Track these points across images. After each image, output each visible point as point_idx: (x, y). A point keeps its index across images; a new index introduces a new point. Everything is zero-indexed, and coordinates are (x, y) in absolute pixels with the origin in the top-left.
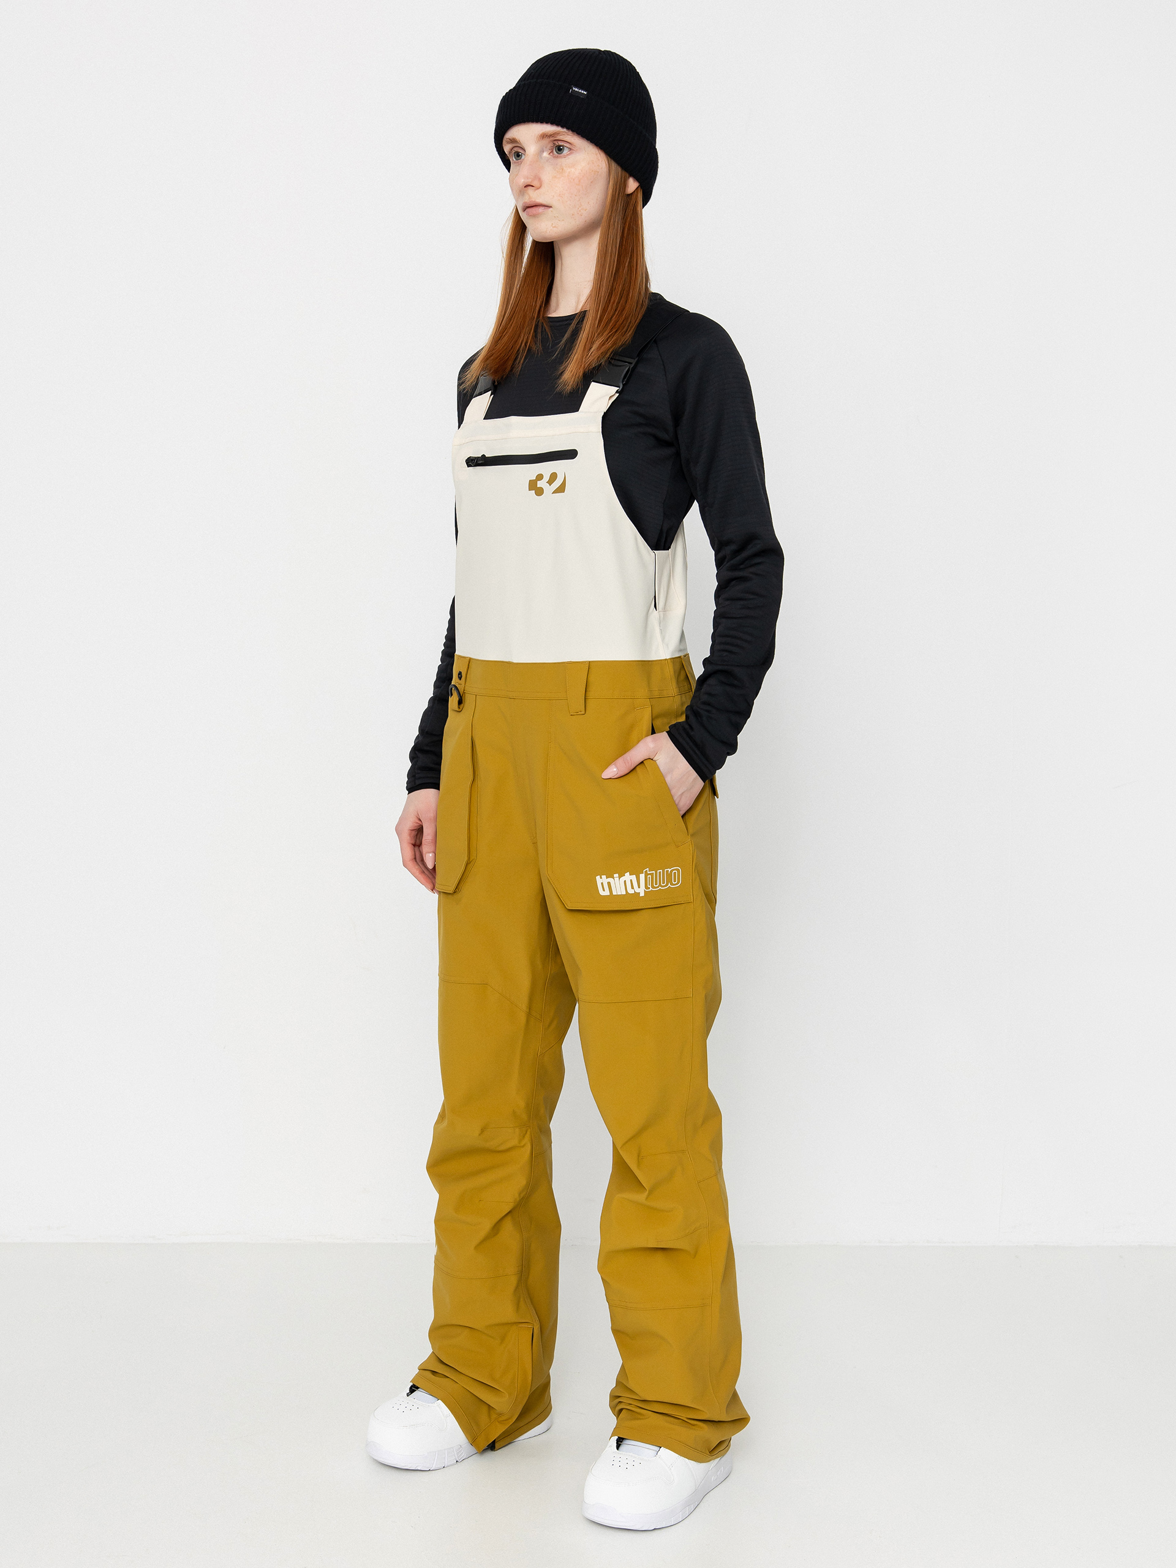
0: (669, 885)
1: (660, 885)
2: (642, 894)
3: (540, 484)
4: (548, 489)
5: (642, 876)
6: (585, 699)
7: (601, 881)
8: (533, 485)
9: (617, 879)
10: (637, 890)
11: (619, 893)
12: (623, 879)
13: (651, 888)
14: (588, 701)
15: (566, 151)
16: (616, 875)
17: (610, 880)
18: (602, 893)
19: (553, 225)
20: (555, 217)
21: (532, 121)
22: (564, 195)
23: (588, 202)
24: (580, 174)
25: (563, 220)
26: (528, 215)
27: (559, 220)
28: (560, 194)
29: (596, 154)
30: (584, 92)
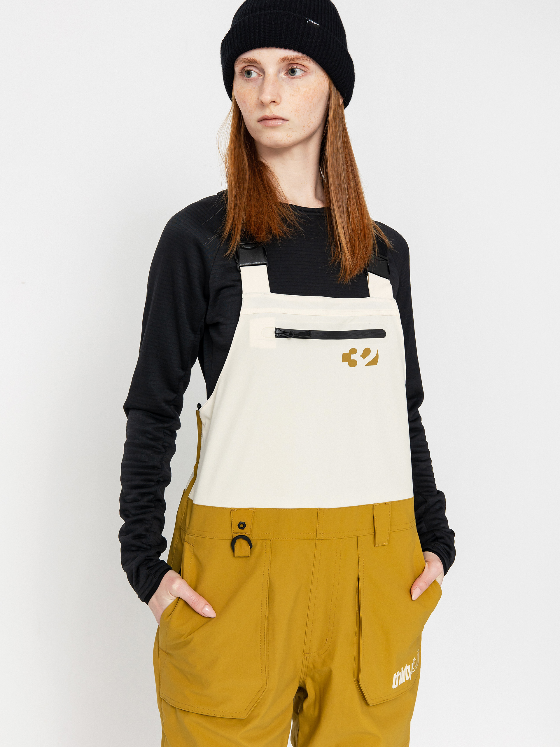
2: (411, 678)
3: (353, 357)
4: (362, 362)
6: (390, 532)
7: (396, 677)
8: (346, 358)
9: (402, 672)
12: (404, 670)
15: (298, 73)
17: (400, 674)
18: (394, 687)
19: (288, 135)
20: (290, 129)
21: (277, 47)
22: (300, 111)
23: (315, 117)
24: (313, 93)
25: (296, 131)
26: (265, 126)
27: (293, 131)
28: (296, 110)
29: (323, 77)
30: (317, 24)
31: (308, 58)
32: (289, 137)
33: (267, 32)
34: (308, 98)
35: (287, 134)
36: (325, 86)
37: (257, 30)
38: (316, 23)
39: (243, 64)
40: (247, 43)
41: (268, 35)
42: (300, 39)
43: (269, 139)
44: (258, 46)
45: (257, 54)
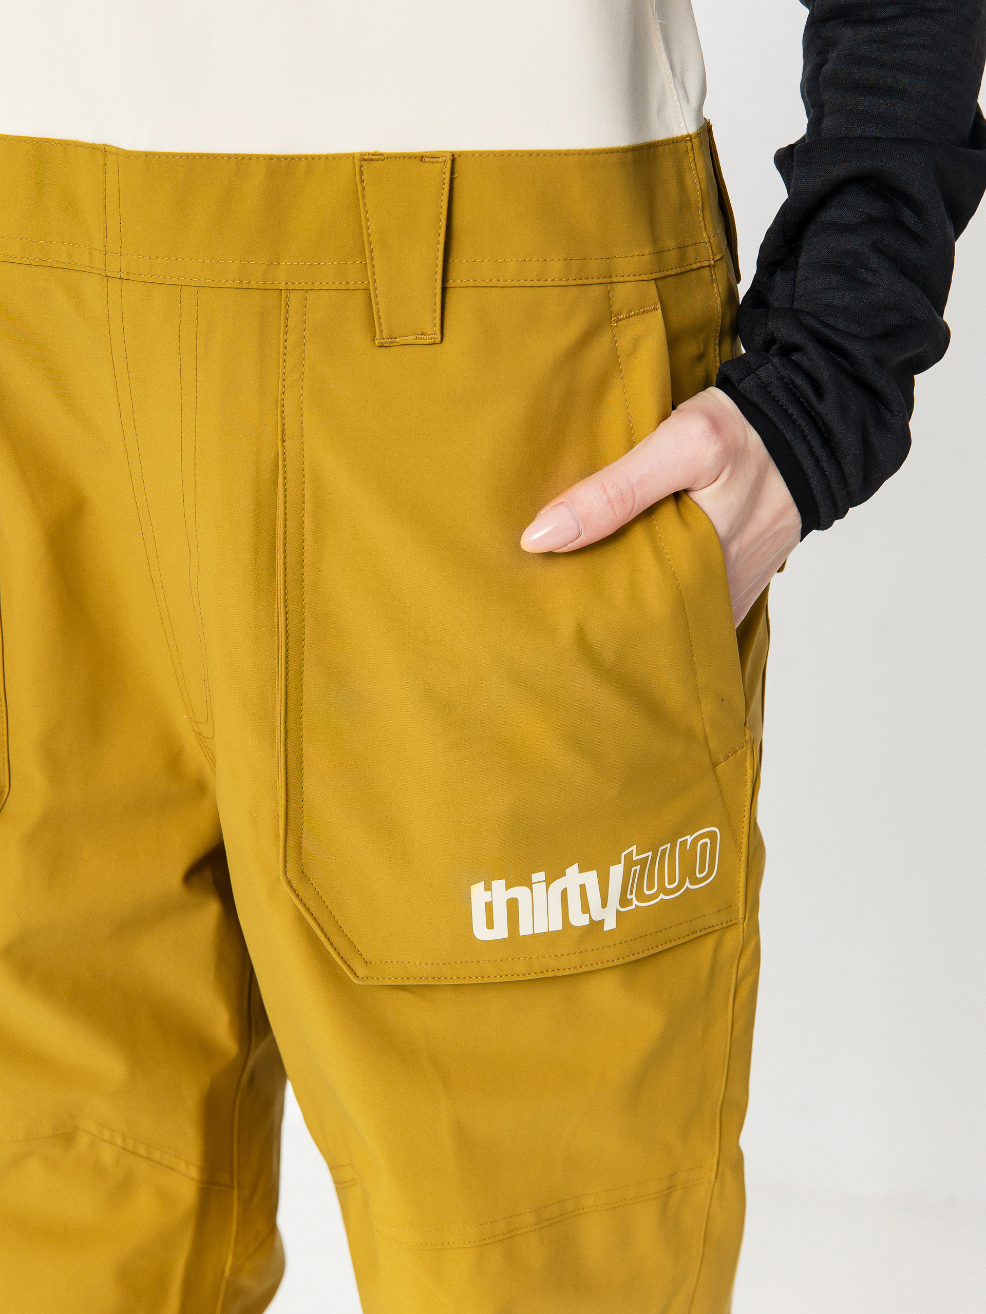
0: (687, 884)
1: (662, 889)
2: (610, 924)
5: (616, 873)
6: (444, 289)
7: (487, 897)
9: (539, 889)
10: (597, 912)
11: (541, 928)
12: (557, 886)
13: (635, 902)
14: (452, 296)
16: (538, 876)
17: (520, 892)
18: (481, 932)
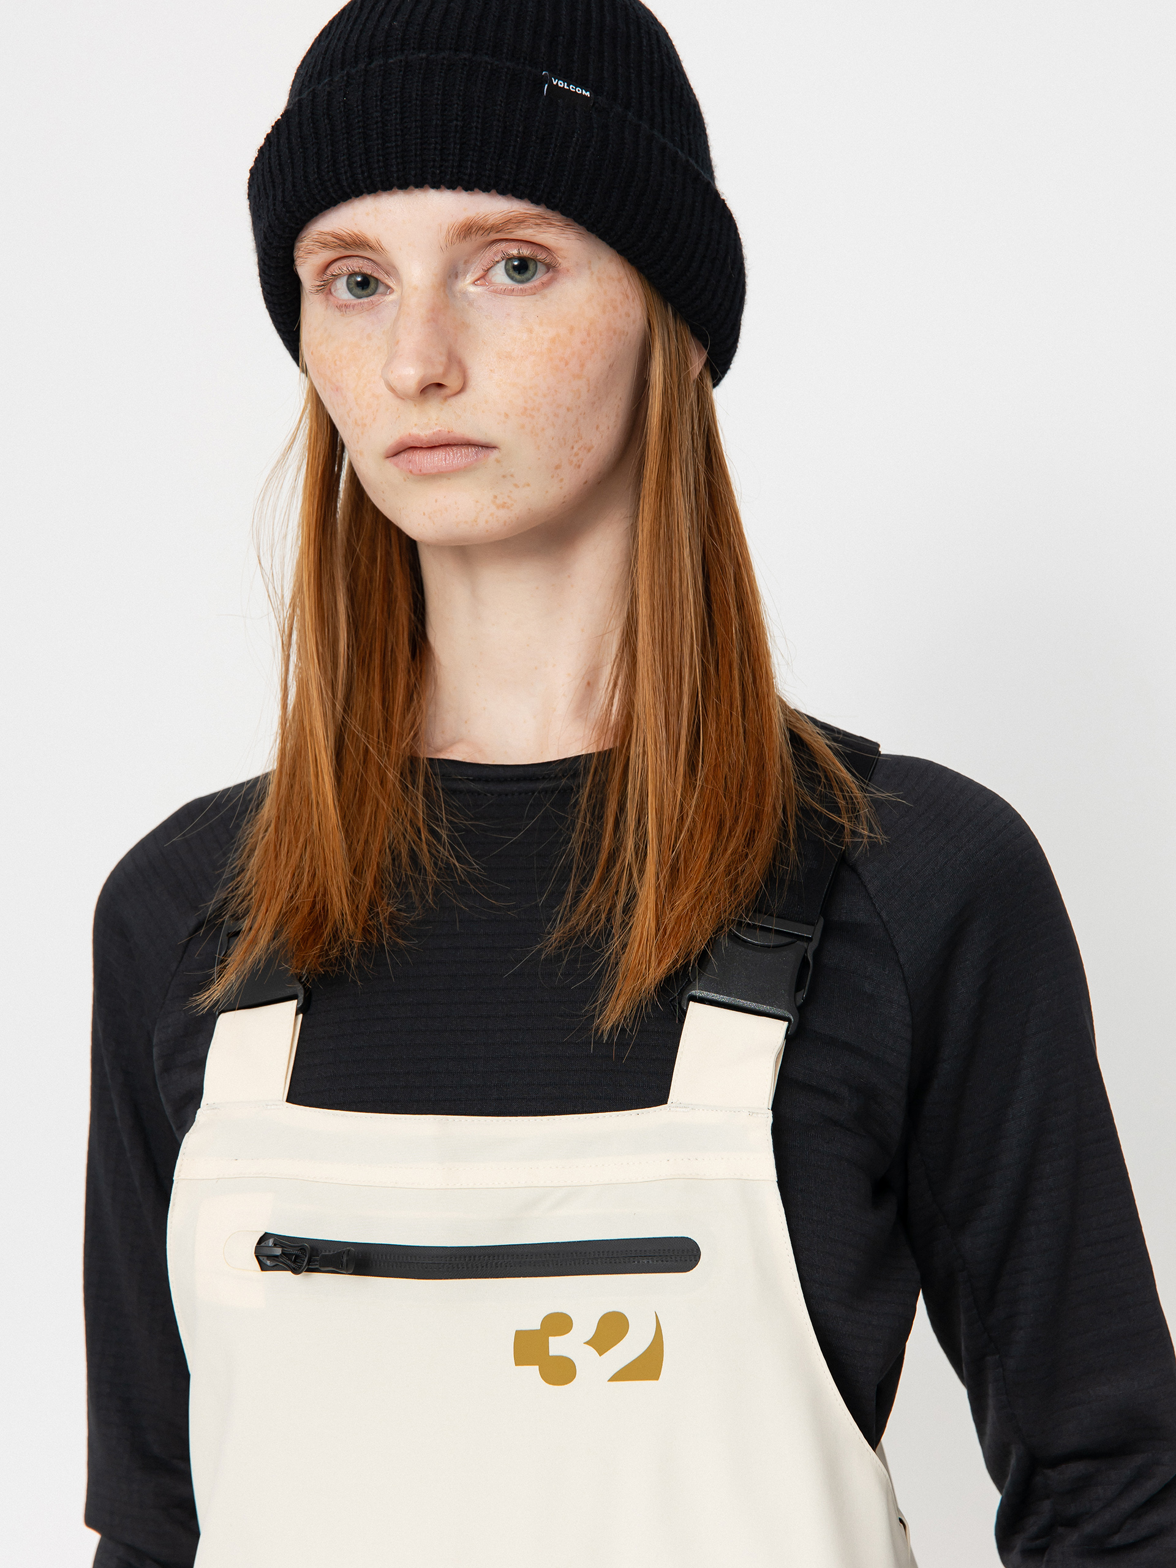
3: (557, 1346)
4: (595, 1367)
8: (530, 1348)
19: (499, 501)
20: (504, 476)
21: (436, 185)
22: (539, 410)
23: (597, 427)
24: (583, 343)
25: (528, 485)
26: (411, 472)
27: (516, 486)
28: (526, 409)
29: (620, 280)
30: (584, 92)
31: (555, 217)
32: (503, 506)
33: (396, 135)
34: (567, 364)
35: (495, 497)
36: (628, 315)
37: (359, 127)
38: (579, 90)
39: (321, 255)
40: (326, 178)
41: (399, 143)
42: (517, 151)
43: (430, 518)
44: (366, 188)
45: (368, 214)
